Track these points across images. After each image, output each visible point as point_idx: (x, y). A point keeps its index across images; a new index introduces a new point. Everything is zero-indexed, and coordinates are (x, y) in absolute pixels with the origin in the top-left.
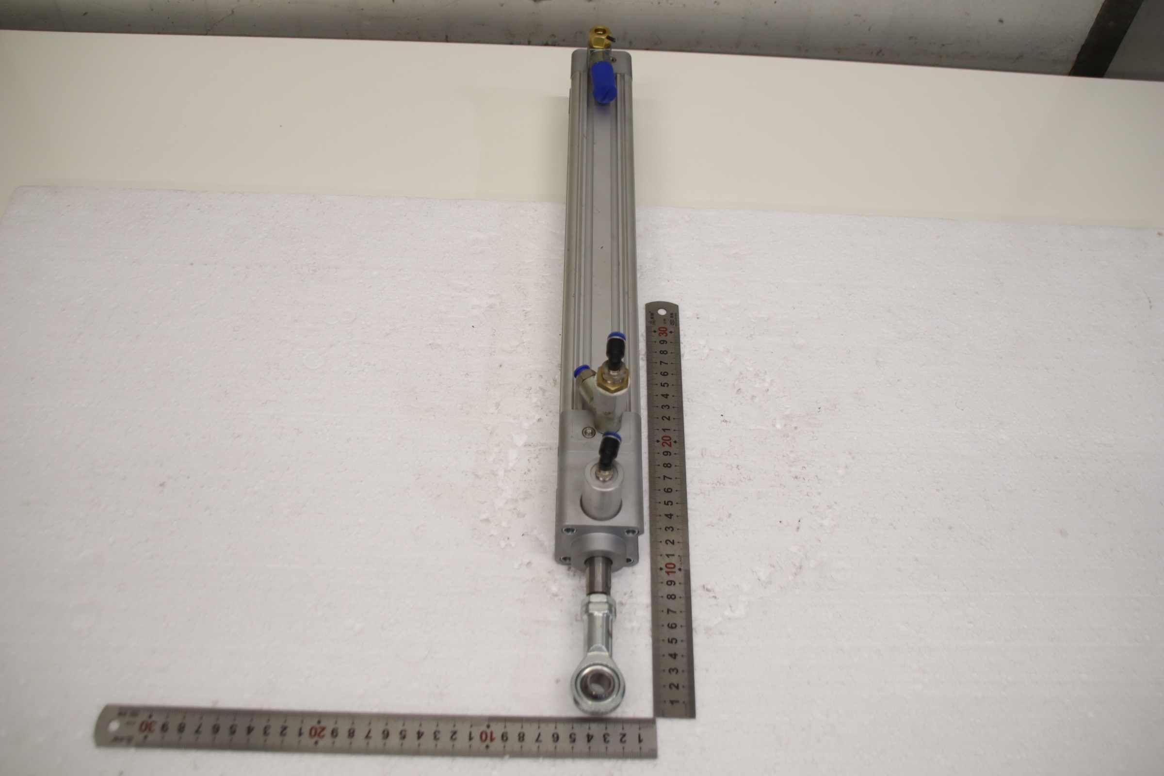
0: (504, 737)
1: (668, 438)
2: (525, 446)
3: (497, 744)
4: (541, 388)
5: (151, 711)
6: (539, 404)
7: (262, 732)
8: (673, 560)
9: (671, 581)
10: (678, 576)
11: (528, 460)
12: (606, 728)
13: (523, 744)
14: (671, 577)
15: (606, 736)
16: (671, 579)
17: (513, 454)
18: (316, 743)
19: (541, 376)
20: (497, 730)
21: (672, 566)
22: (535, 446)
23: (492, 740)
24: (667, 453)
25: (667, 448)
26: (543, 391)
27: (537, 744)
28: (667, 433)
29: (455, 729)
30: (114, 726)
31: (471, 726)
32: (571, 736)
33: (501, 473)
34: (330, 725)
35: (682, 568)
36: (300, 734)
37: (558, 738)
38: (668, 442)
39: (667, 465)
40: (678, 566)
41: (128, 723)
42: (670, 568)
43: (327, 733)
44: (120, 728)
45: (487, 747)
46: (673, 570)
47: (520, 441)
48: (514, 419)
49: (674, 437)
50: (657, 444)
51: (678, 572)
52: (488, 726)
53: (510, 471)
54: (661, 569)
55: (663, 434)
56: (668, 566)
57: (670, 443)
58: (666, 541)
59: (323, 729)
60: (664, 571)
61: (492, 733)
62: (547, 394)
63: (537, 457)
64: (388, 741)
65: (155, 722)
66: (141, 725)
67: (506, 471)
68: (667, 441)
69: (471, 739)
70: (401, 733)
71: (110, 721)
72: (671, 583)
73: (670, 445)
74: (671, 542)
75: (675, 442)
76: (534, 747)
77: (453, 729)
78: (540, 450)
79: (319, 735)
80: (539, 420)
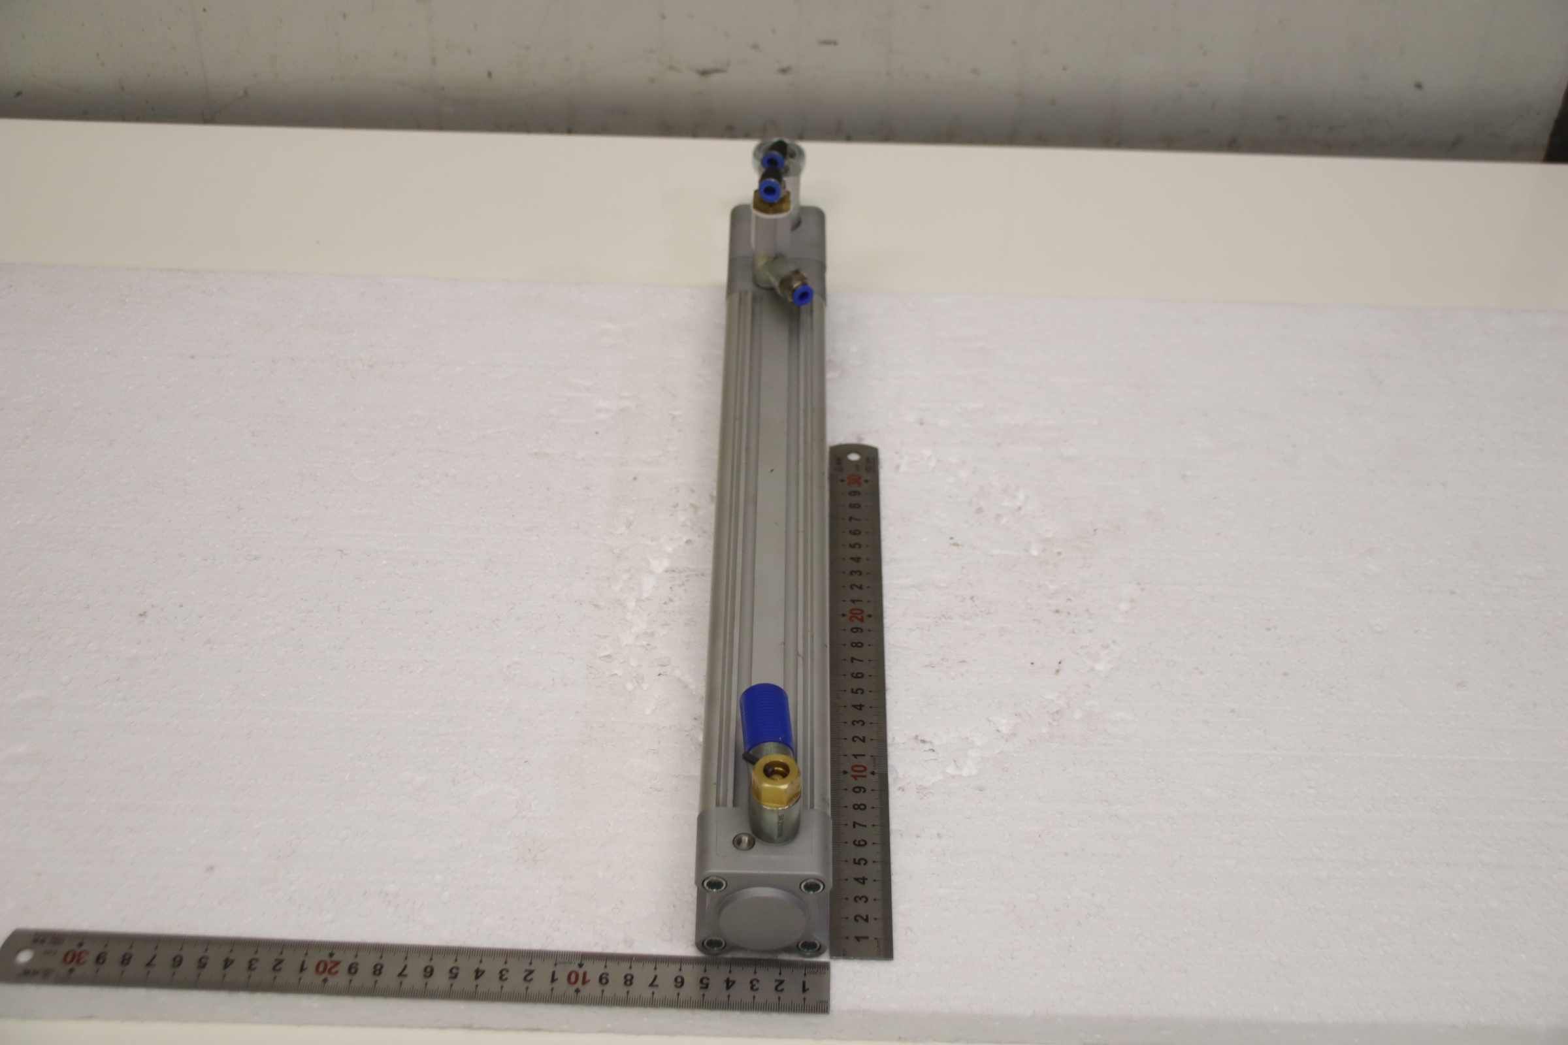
0: (603, 979)
1: (859, 612)
2: (666, 571)
3: (593, 988)
4: (692, 505)
5: (82, 938)
6: (689, 523)
7: (246, 965)
8: (862, 761)
9: (860, 788)
10: (870, 782)
11: (671, 588)
12: (755, 972)
13: (631, 988)
14: (860, 782)
15: (754, 982)
16: (860, 785)
17: (649, 583)
18: (325, 980)
19: (693, 491)
20: (594, 970)
21: (862, 769)
22: (680, 572)
23: (584, 982)
24: (856, 630)
25: (857, 624)
26: (695, 508)
27: (651, 990)
28: (858, 605)
29: (532, 968)
30: (24, 957)
31: (556, 965)
32: (701, 981)
33: (631, 604)
34: (347, 959)
35: (876, 771)
36: (302, 969)
37: (682, 982)
38: (859, 617)
39: (857, 645)
40: (870, 769)
41: (47, 953)
42: (859, 772)
43: (343, 968)
44: (32, 961)
45: (577, 991)
46: (864, 774)
47: (660, 565)
48: (652, 541)
49: (868, 609)
50: (843, 619)
51: (870, 777)
52: (581, 965)
53: (643, 601)
54: (845, 772)
55: (853, 606)
56: (856, 769)
57: (862, 617)
58: (853, 738)
59: (337, 963)
60: (848, 776)
61: (585, 974)
62: (701, 513)
63: (683, 584)
64: (431, 981)
65: (87, 953)
66: (66, 955)
67: (638, 600)
68: (857, 614)
69: (553, 980)
70: (451, 971)
71: (19, 951)
72: (858, 790)
73: (862, 620)
74: (860, 739)
75: (870, 616)
76: (647, 993)
77: (528, 968)
78: (687, 576)
79: (330, 970)
80: (688, 542)
